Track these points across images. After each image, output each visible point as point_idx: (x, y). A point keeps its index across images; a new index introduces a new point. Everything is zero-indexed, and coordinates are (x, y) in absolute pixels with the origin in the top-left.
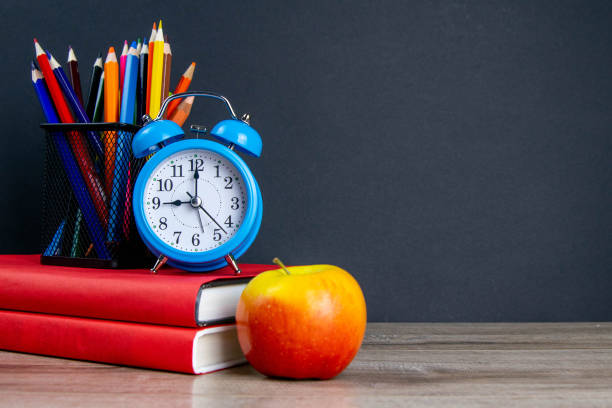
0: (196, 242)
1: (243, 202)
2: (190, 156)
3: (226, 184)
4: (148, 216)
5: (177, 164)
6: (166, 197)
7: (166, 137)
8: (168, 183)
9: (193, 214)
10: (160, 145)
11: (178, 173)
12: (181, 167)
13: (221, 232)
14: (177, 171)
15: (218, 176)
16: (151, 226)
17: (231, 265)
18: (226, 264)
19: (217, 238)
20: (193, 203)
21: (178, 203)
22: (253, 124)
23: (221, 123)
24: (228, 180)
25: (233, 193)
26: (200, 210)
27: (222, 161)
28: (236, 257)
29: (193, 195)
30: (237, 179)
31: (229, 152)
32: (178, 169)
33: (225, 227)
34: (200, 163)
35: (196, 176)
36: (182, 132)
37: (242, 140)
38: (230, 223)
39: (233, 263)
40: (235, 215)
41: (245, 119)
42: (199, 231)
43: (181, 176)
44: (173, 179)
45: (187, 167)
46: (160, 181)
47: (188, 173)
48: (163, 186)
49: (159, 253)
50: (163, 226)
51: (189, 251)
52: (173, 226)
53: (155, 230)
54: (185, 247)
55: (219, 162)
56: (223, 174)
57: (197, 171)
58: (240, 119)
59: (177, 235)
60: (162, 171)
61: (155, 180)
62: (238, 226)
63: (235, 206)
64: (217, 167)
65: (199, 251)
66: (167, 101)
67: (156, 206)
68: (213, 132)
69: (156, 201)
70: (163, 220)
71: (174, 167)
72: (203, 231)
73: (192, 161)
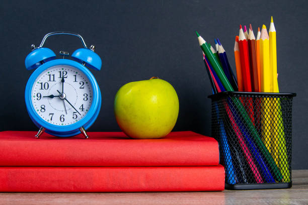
0: (62, 120)
1: (91, 97)
2: (60, 69)
3: (80, 86)
4: (34, 104)
5: (52, 74)
6: (45, 93)
7: (44, 58)
8: (46, 84)
9: (61, 103)
10: (42, 62)
11: (52, 79)
12: (54, 75)
13: (77, 114)
14: (52, 78)
15: (76, 81)
16: (36, 110)
17: (83, 133)
18: (80, 132)
19: (75, 118)
20: (61, 97)
21: (52, 97)
22: (96, 51)
23: (78, 50)
24: (82, 83)
25: (85, 91)
26: (65, 101)
27: (78, 72)
28: (86, 128)
29: (61, 92)
30: (87, 83)
31: (82, 67)
32: (52, 77)
33: (79, 111)
34: (65, 73)
35: (63, 81)
36: (55, 55)
37: (89, 60)
38: (83, 109)
39: (84, 132)
40: (86, 104)
41: (91, 48)
42: (64, 113)
43: (54, 80)
44: (49, 83)
45: (57, 75)
46: (42, 83)
47: (58, 79)
48: (43, 86)
49: (40, 126)
50: (43, 110)
51: (58, 125)
52: (49, 110)
53: (38, 113)
54: (56, 122)
55: (77, 73)
56: (79, 80)
57: (63, 78)
58: (89, 48)
59: (51, 116)
60: (43, 78)
61: (38, 83)
62: (87, 110)
63: (86, 99)
64: (75, 76)
65: (64, 125)
66: (46, 37)
67: (39, 98)
68: (73, 56)
69: (39, 95)
70: (43, 107)
71: (50, 75)
72: (67, 113)
73: (60, 72)
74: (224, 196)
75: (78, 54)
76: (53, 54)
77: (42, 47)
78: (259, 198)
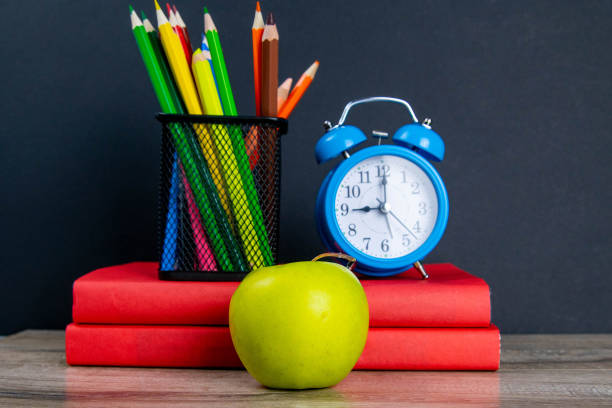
0: (385, 248)
1: (431, 207)
2: (376, 162)
3: (413, 189)
5: (364, 170)
6: (355, 203)
7: (349, 144)
8: (356, 191)
9: (382, 220)
11: (365, 179)
12: (367, 173)
15: (405, 181)
17: (418, 269)
19: (406, 243)
20: (382, 209)
21: (367, 209)
22: (435, 128)
23: (405, 127)
24: (415, 185)
25: (421, 198)
26: (389, 215)
29: (383, 201)
32: (365, 176)
33: (413, 231)
34: (386, 168)
35: (384, 183)
36: (366, 139)
37: (424, 144)
38: (418, 228)
39: (421, 267)
40: (423, 220)
41: (426, 124)
42: (388, 237)
43: (368, 182)
45: (373, 171)
46: (348, 188)
47: (375, 180)
48: (350, 192)
50: (352, 233)
51: (378, 256)
52: (362, 232)
53: (346, 235)
54: (375, 252)
55: (406, 167)
56: (410, 179)
57: (384, 176)
58: (421, 123)
59: (366, 241)
60: (350, 178)
61: (343, 187)
63: (423, 211)
64: (404, 173)
65: (389, 257)
66: (348, 107)
67: (345, 213)
68: (396, 137)
69: (345, 208)
70: (352, 227)
71: (361, 173)
72: (392, 237)
73: (378, 167)
74: (499, 379)
75: (404, 135)
76: (361, 137)
77: (344, 124)
78: (559, 383)
